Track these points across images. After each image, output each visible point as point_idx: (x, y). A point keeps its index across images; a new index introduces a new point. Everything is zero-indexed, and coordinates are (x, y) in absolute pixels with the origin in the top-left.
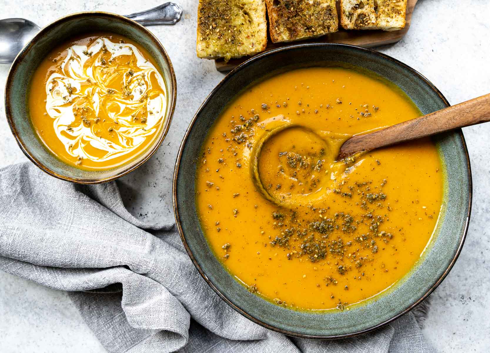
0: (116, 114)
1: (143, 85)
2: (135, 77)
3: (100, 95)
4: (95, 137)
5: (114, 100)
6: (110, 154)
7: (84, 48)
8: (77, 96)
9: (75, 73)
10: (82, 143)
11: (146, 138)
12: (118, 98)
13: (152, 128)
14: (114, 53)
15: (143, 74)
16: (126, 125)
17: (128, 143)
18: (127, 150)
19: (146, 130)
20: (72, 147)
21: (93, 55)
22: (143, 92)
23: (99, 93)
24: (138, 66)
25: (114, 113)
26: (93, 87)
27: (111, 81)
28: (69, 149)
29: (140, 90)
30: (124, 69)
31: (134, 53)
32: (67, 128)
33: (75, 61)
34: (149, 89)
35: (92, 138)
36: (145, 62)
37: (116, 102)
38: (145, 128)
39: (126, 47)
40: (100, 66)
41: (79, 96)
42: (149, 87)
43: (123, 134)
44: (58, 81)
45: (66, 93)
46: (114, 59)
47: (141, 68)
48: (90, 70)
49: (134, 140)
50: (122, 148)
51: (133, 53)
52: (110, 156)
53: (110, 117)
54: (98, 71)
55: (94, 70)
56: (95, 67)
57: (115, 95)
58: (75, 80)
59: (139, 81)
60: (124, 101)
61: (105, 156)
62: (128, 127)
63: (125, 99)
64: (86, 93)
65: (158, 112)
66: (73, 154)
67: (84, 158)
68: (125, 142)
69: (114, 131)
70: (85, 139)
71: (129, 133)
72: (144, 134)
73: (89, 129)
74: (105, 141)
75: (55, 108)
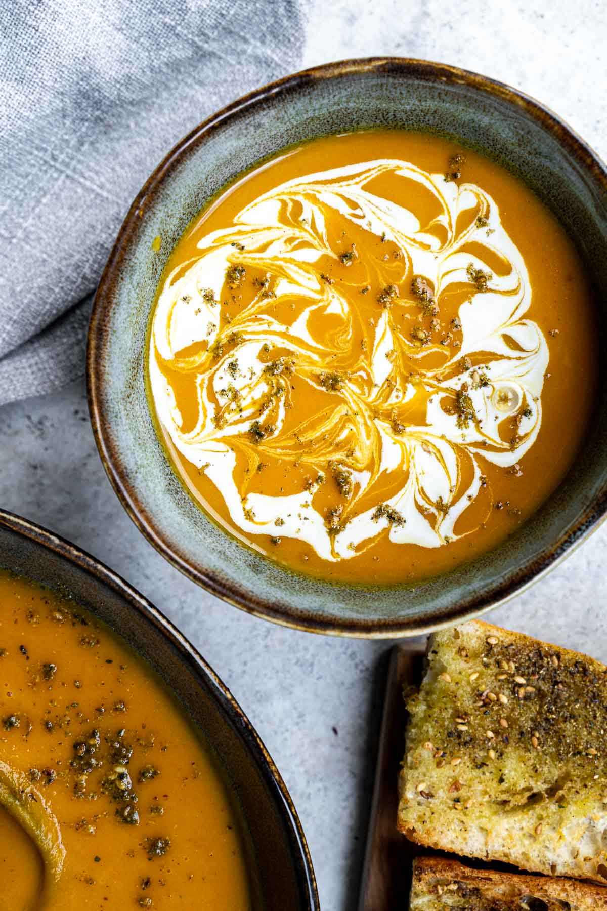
0: (324, 308)
1: (223, 390)
2: (248, 418)
3: (366, 378)
4: (402, 244)
5: (323, 355)
6: (357, 179)
7: (398, 536)
8: (445, 384)
9: (441, 459)
10: (447, 227)
11: (235, 220)
12: (309, 357)
13: (210, 249)
14: (306, 505)
15: (218, 426)
16: (296, 268)
17: (298, 208)
18: (301, 187)
19: (233, 244)
20: (479, 220)
21: (373, 511)
22: (226, 366)
23: (370, 383)
24: (232, 456)
25: (329, 311)
26: (386, 406)
27: (327, 417)
28: (488, 211)
29: (237, 374)
30: (279, 451)
31: (239, 498)
32: (490, 284)
33: (434, 499)
34: (206, 376)
35: (414, 240)
36: (207, 465)
37: (319, 346)
38: (234, 250)
39: (263, 524)
40: (355, 469)
41: (434, 382)
42: (206, 382)
43: (308, 238)
44: (499, 440)
45: (477, 396)
46: (307, 486)
47: (222, 447)
48: (390, 461)
49: (275, 214)
50: (318, 196)
51: (244, 499)
52: (359, 175)
53: (343, 300)
54: (362, 455)
55: (376, 459)
56: (371, 467)
57: (317, 371)
58: (443, 437)
59: (233, 406)
60: (292, 347)
61: (374, 174)
62: (291, 261)
63: (289, 353)
64: (411, 391)
65: (185, 299)
66: (477, 196)
67: (442, 177)
68: (306, 215)
69: (335, 252)
70: (433, 241)
71: (290, 240)
72: (240, 233)
73: (417, 271)
74: (370, 224)
75: (517, 354)
